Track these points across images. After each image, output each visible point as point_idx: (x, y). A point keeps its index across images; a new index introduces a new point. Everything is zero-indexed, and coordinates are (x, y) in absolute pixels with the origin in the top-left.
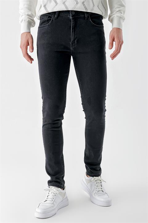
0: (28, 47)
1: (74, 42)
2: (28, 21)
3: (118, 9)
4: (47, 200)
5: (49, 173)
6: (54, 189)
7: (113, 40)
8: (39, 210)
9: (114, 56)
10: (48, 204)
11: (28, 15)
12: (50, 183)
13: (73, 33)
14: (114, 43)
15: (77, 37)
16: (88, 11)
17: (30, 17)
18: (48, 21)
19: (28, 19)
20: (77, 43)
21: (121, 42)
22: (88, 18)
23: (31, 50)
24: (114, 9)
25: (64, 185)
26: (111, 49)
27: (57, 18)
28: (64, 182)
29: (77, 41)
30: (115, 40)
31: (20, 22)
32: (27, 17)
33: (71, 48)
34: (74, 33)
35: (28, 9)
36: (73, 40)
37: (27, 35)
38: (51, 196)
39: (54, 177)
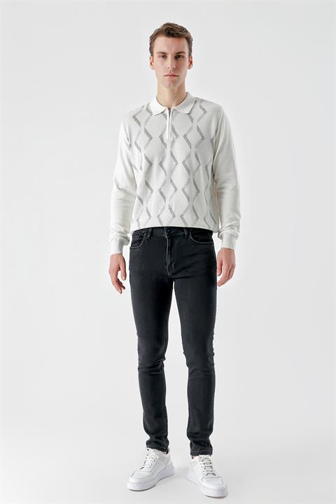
0: (119, 272)
1: (172, 267)
2: (120, 239)
3: (228, 224)
4: (144, 466)
5: (147, 431)
6: (153, 453)
8: (133, 480)
10: (146, 472)
11: (119, 232)
12: (149, 444)
15: (174, 260)
16: (188, 226)
17: (123, 234)
18: (140, 241)
19: (120, 237)
20: (175, 267)
21: (230, 267)
22: (188, 236)
23: (123, 278)
24: (224, 224)
25: (167, 447)
27: (150, 238)
28: (168, 442)
29: (175, 265)
32: (119, 234)
33: (169, 274)
35: (120, 225)
36: (169, 263)
37: (118, 257)
38: (149, 462)
39: (154, 436)
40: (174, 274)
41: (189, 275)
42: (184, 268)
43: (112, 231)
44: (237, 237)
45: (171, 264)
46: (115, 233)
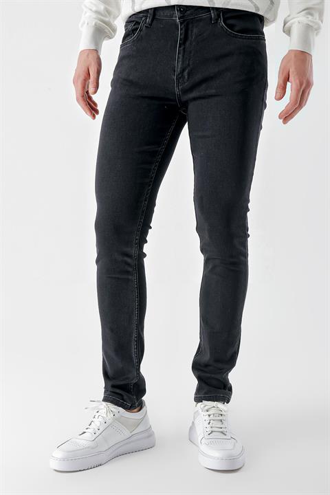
1: (183, 77)
2: (95, 25)
3: (303, 6)
4: (86, 431)
6: (105, 408)
7: (287, 79)
9: (287, 116)
11: (97, 12)
13: (181, 56)
14: (289, 84)
15: (189, 65)
17: (102, 15)
18: (134, 32)
19: (96, 20)
20: (188, 78)
21: (304, 85)
22: (217, 20)
23: (93, 89)
26: (281, 98)
27: (150, 24)
29: (189, 74)
30: (291, 78)
31: (80, 25)
32: (94, 15)
33: (177, 90)
34: (183, 56)
36: (179, 70)
37: (88, 55)
40: (185, 91)
41: (213, 92)
42: (205, 80)
43: (85, 9)
44: (318, 29)
45: (183, 70)
46: (89, 13)
